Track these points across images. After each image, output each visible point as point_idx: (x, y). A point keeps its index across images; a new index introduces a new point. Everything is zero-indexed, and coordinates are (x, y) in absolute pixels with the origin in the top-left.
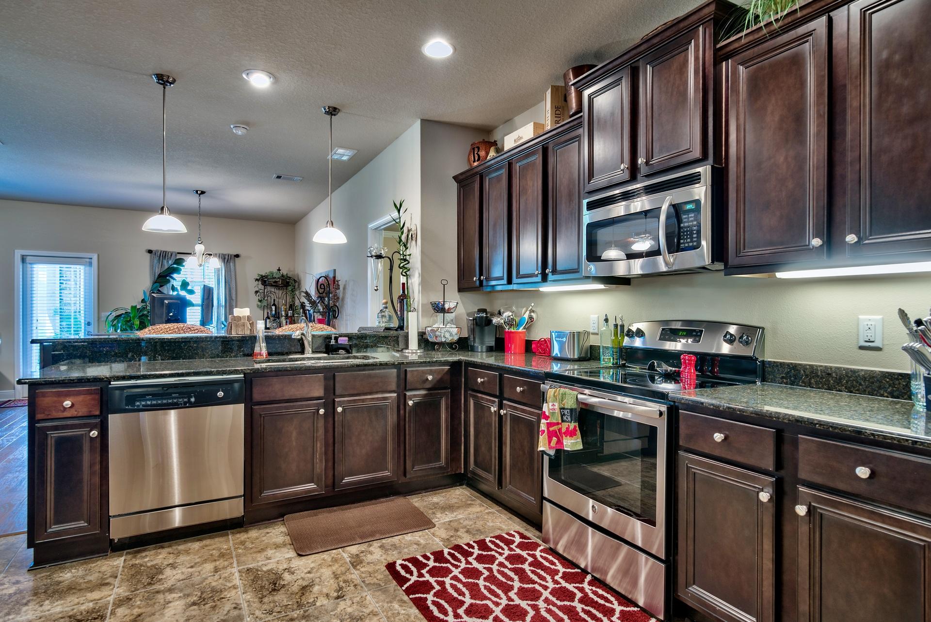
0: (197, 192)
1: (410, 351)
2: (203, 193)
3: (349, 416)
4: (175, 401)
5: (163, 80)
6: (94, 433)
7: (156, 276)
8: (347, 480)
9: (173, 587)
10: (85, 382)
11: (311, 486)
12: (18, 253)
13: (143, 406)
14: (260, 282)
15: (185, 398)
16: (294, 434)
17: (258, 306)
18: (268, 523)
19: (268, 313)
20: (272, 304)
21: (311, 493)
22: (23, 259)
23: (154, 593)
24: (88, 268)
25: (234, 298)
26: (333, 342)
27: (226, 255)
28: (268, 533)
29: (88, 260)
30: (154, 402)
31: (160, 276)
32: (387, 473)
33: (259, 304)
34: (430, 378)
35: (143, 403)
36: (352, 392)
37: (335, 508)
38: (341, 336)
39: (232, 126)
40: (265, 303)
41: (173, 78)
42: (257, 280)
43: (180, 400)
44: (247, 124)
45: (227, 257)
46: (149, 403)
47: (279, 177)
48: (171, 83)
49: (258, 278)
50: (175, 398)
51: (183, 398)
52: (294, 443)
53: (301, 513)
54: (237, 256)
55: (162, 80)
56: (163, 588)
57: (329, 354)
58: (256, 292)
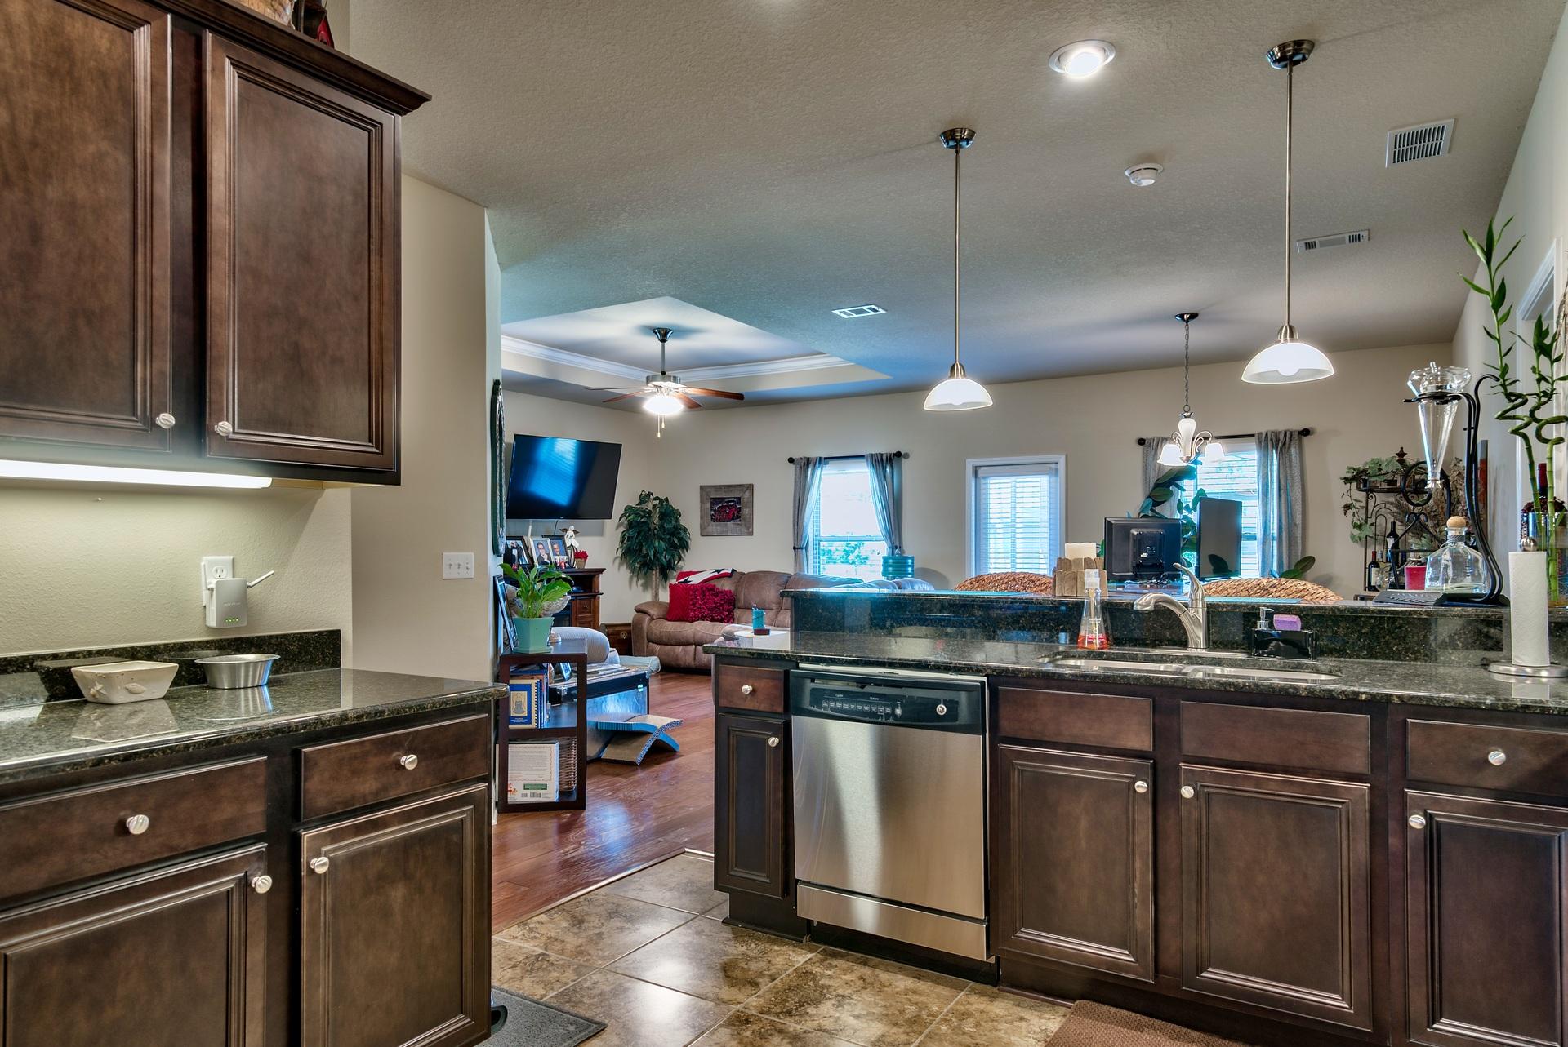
0: (1182, 316)
1: (1513, 669)
2: (1193, 316)
3: (1219, 815)
4: (874, 708)
5: (954, 137)
6: (774, 741)
7: (1152, 486)
8: (1211, 974)
9: (804, 1035)
10: (765, 659)
11: (1123, 955)
12: (971, 463)
13: (833, 709)
14: (1354, 485)
15: (888, 706)
16: (1084, 823)
17: (1353, 537)
18: (1043, 1000)
19: (1375, 553)
20: (1388, 532)
21: (1121, 971)
22: (976, 470)
23: (776, 1030)
24: (1053, 479)
25: (1298, 521)
26: (1262, 625)
27: (1280, 432)
28: (1022, 1019)
29: (1053, 466)
30: (846, 706)
31: (1157, 485)
32: (1334, 1001)
33: (1356, 532)
34: (1497, 757)
35: (832, 705)
36: (1226, 754)
37: (1195, 1034)
38: (1278, 610)
39: (1127, 173)
40: (1368, 531)
41: (969, 130)
42: (1347, 480)
43: (881, 709)
44: (1150, 157)
45: (1281, 437)
46: (839, 705)
47: (1310, 246)
48: (968, 140)
49: (1349, 476)
50: (874, 704)
51: (886, 706)
52: (1084, 844)
53: (1114, 1010)
54: (1306, 432)
55: (954, 139)
56: (791, 1029)
57: (1250, 655)
58: (1347, 507)
